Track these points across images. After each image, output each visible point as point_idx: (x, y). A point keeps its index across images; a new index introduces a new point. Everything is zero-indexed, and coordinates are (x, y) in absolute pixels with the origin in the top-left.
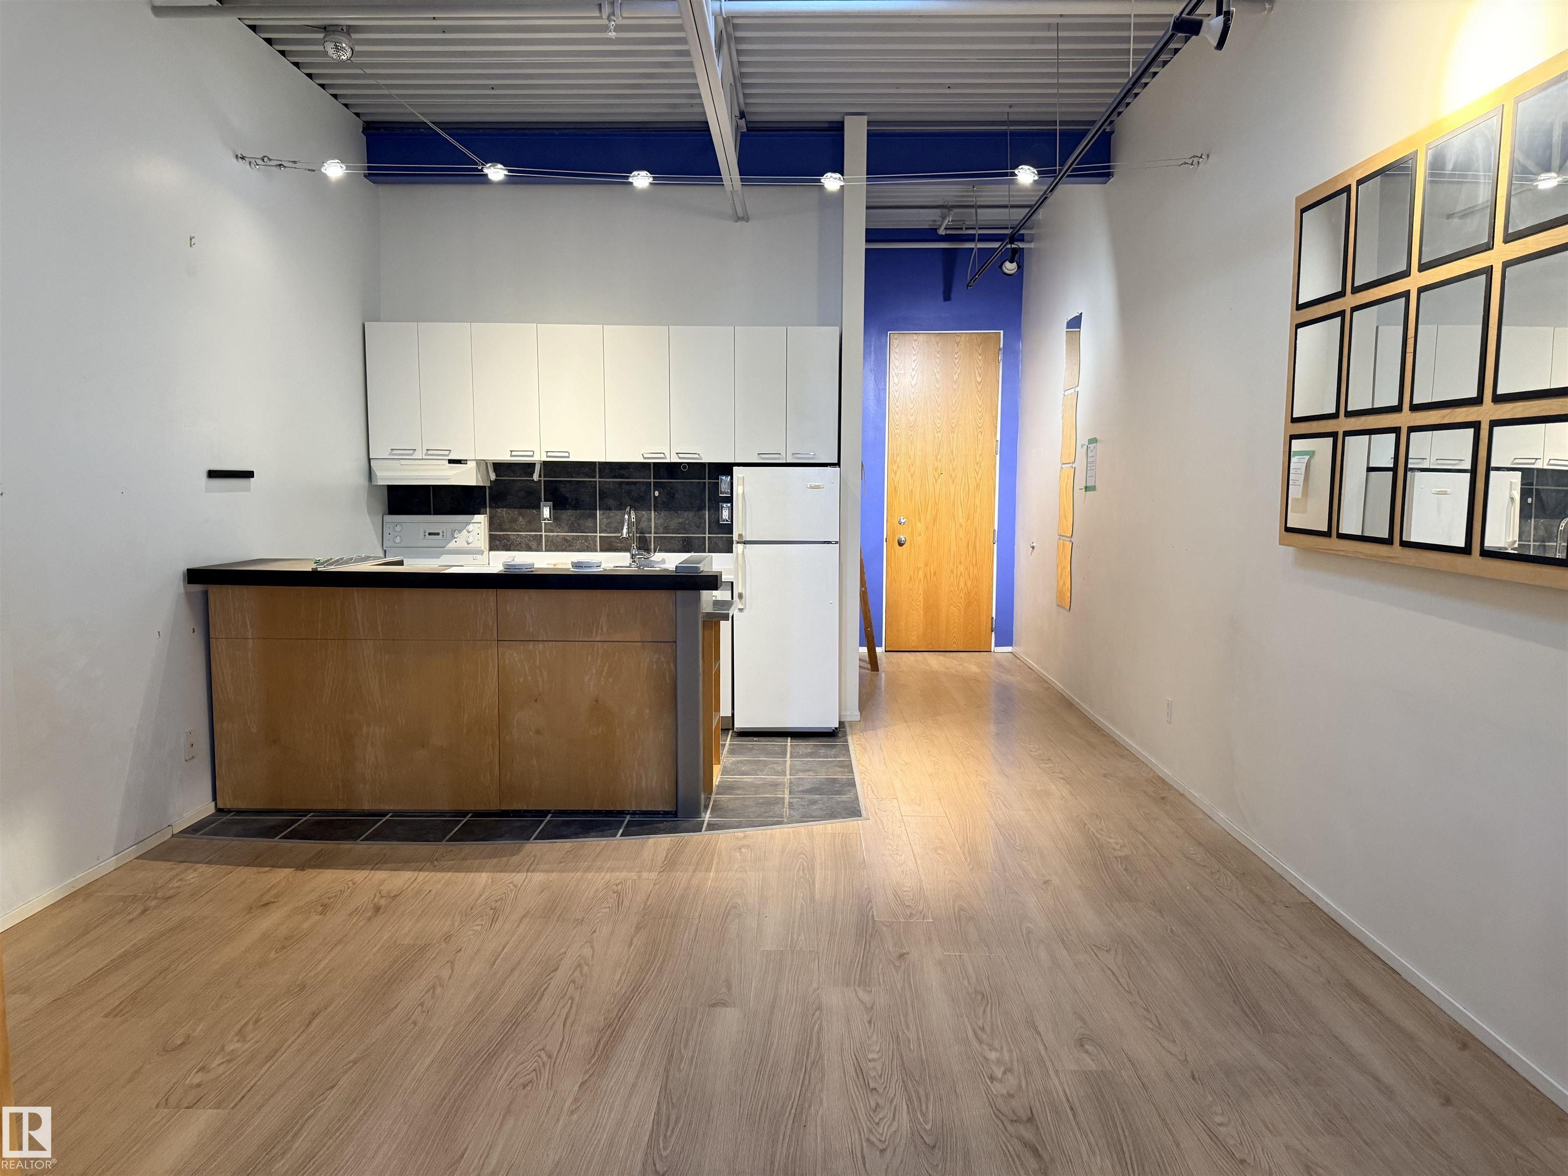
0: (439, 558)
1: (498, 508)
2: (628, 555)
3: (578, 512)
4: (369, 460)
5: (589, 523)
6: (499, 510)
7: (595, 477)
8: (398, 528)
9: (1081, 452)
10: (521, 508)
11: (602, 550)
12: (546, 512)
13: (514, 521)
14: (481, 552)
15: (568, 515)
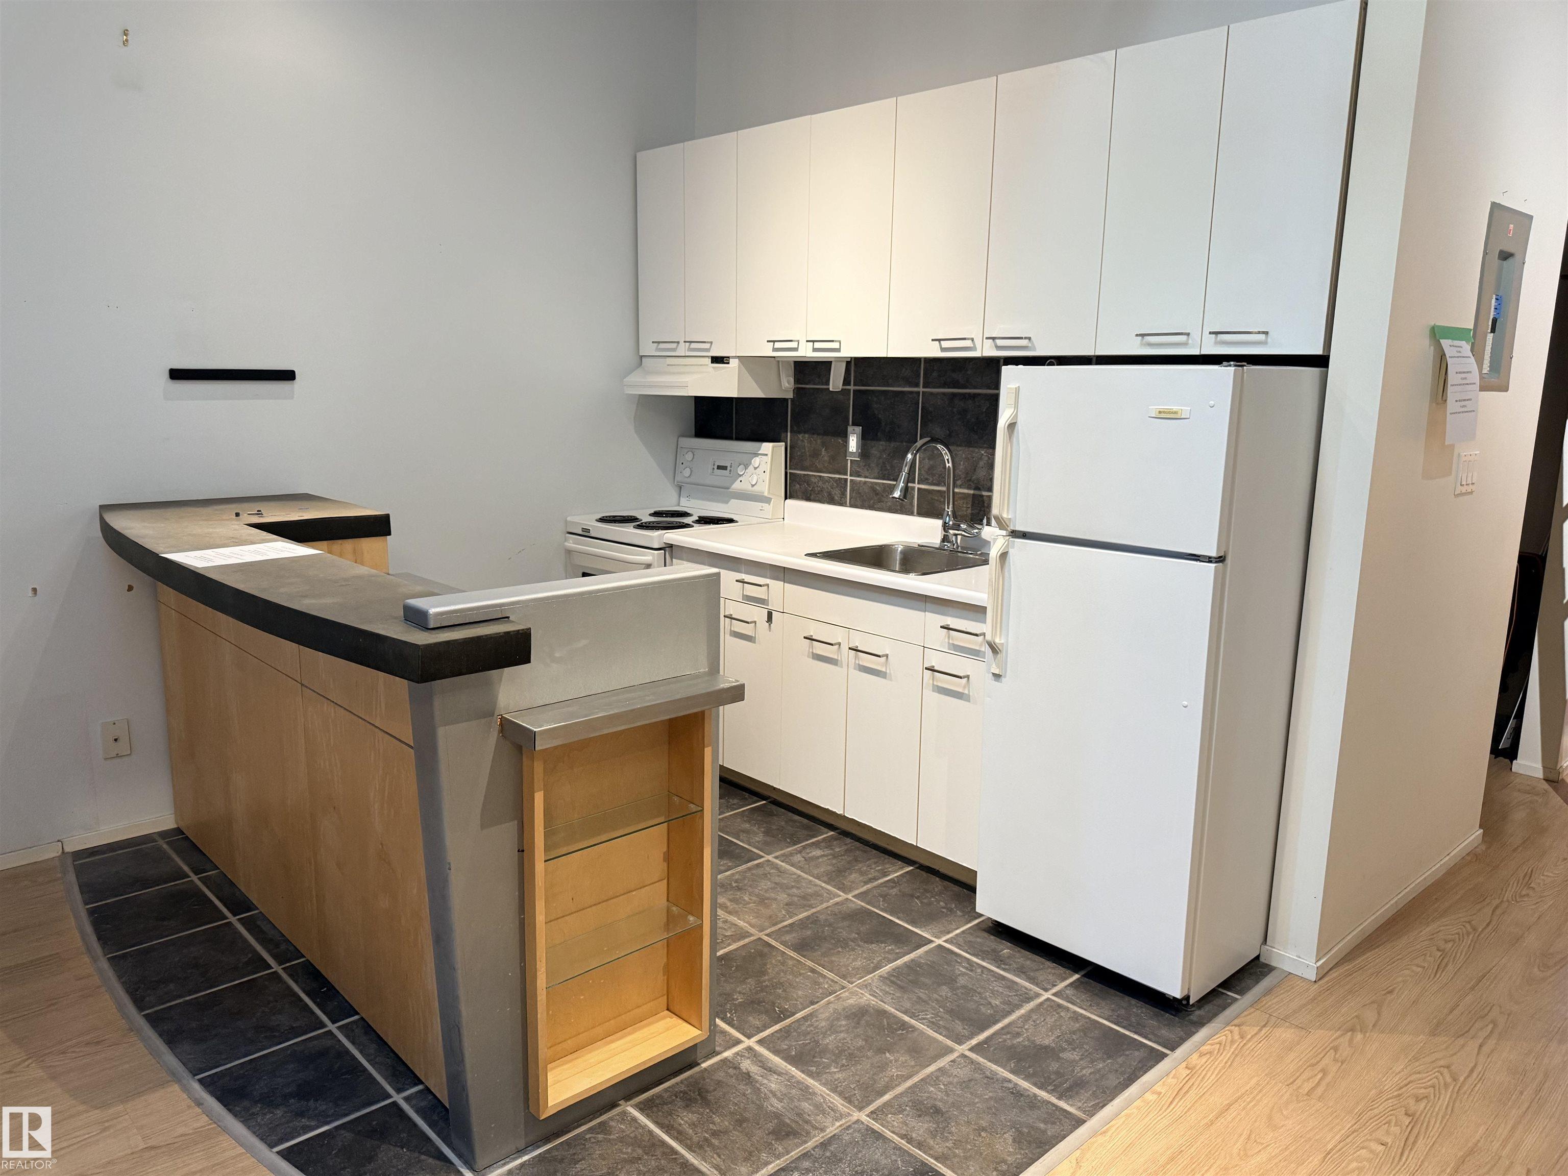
0: (727, 502)
1: (800, 433)
2: (938, 523)
3: (893, 444)
4: (640, 358)
6: (800, 436)
7: (917, 385)
8: (689, 456)
10: (826, 433)
11: (918, 514)
12: (853, 443)
13: (815, 454)
14: (767, 500)
15: (879, 448)
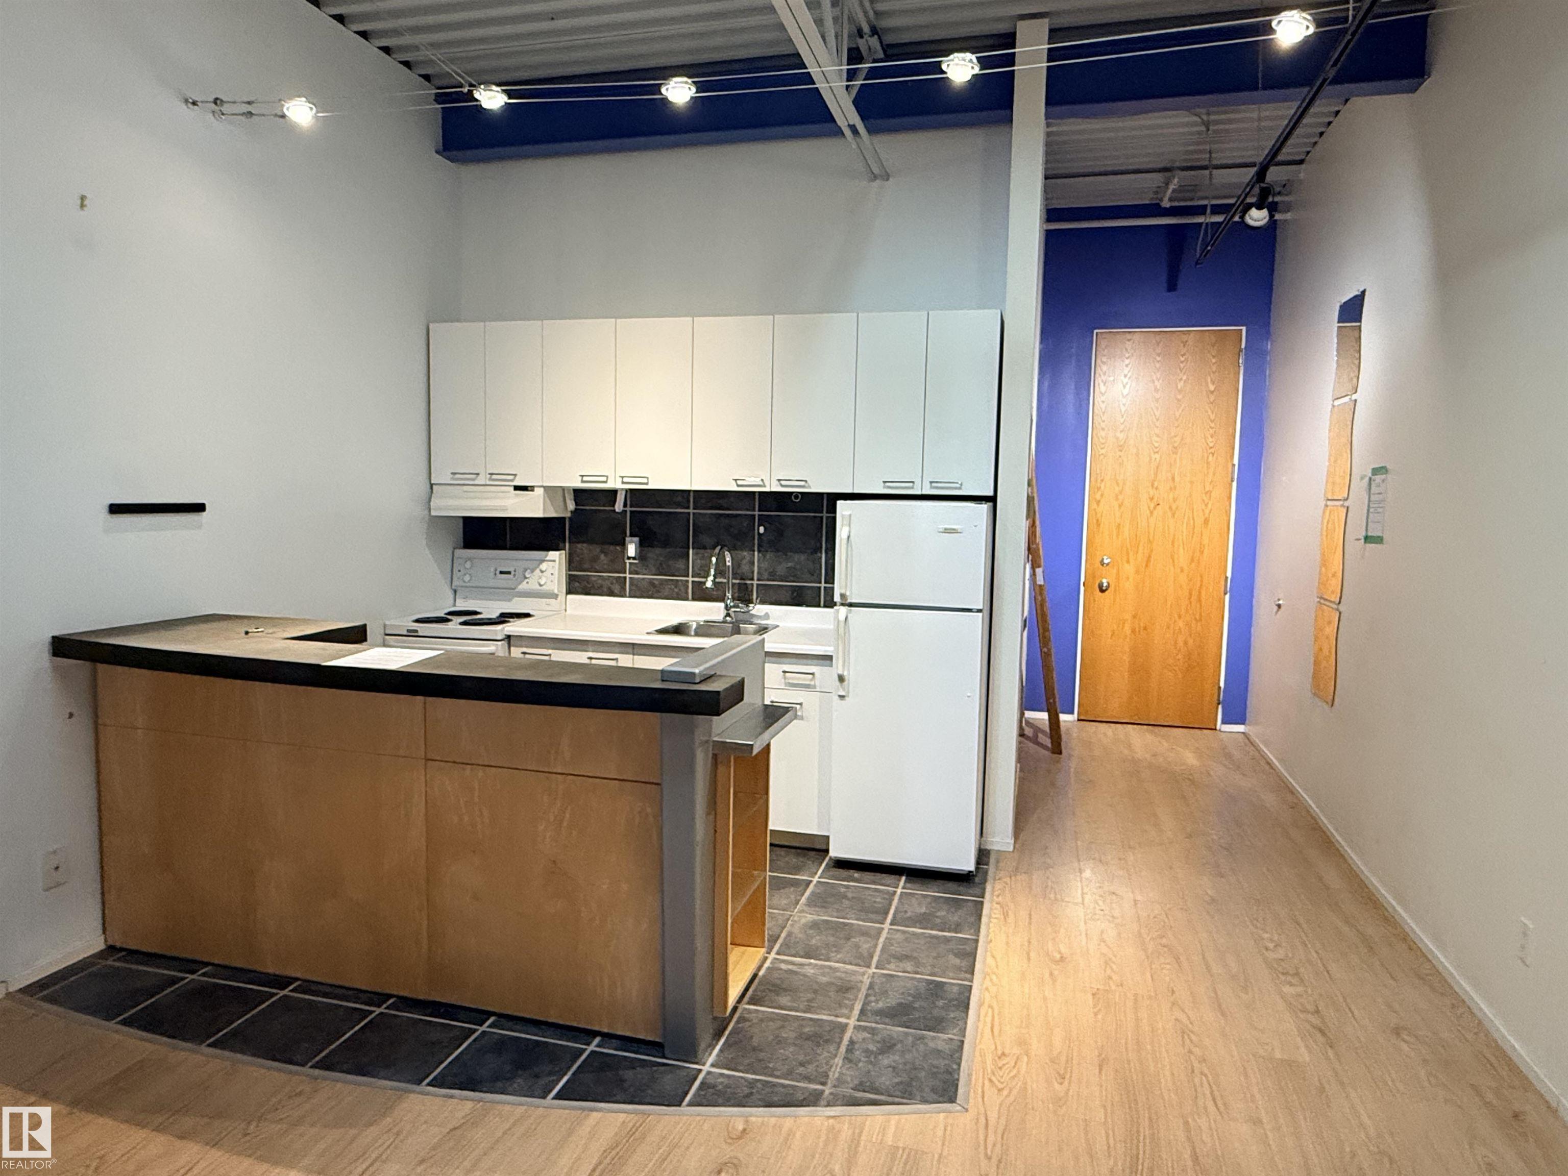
0: (510, 600)
1: (578, 543)
2: (722, 605)
3: (668, 550)
4: (432, 485)
5: (680, 564)
6: (579, 546)
7: (688, 508)
8: (468, 565)
9: (1360, 487)
10: (603, 543)
11: (694, 599)
12: (632, 550)
13: (595, 559)
14: (555, 596)
15: (654, 553)
